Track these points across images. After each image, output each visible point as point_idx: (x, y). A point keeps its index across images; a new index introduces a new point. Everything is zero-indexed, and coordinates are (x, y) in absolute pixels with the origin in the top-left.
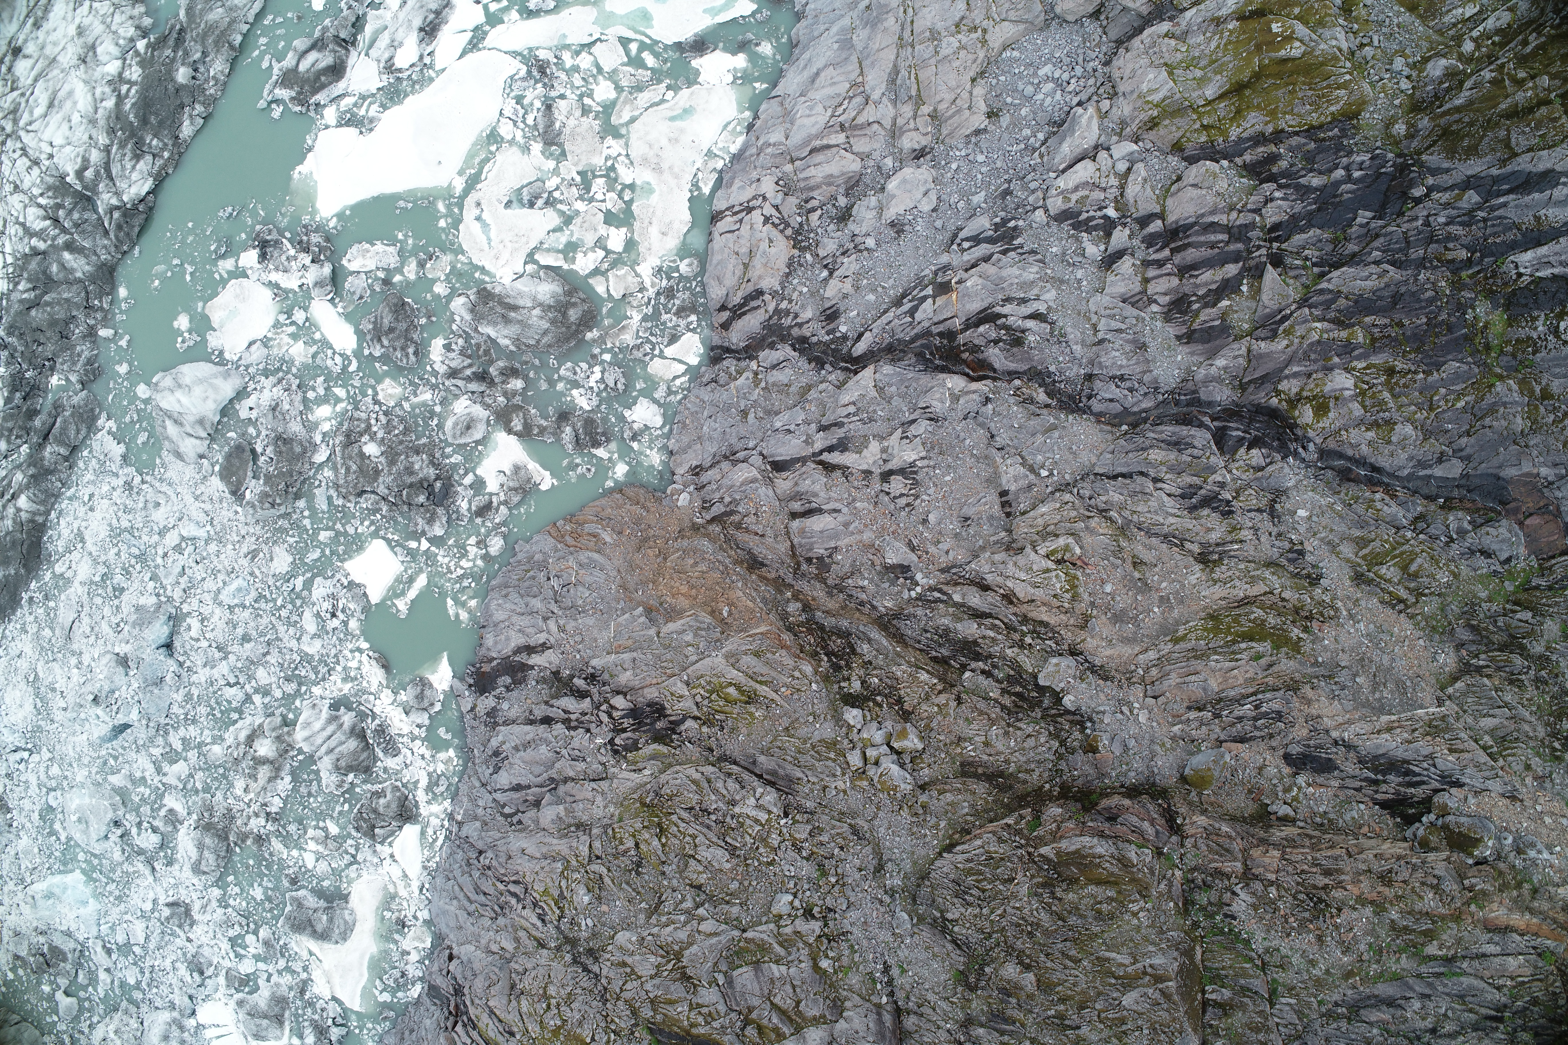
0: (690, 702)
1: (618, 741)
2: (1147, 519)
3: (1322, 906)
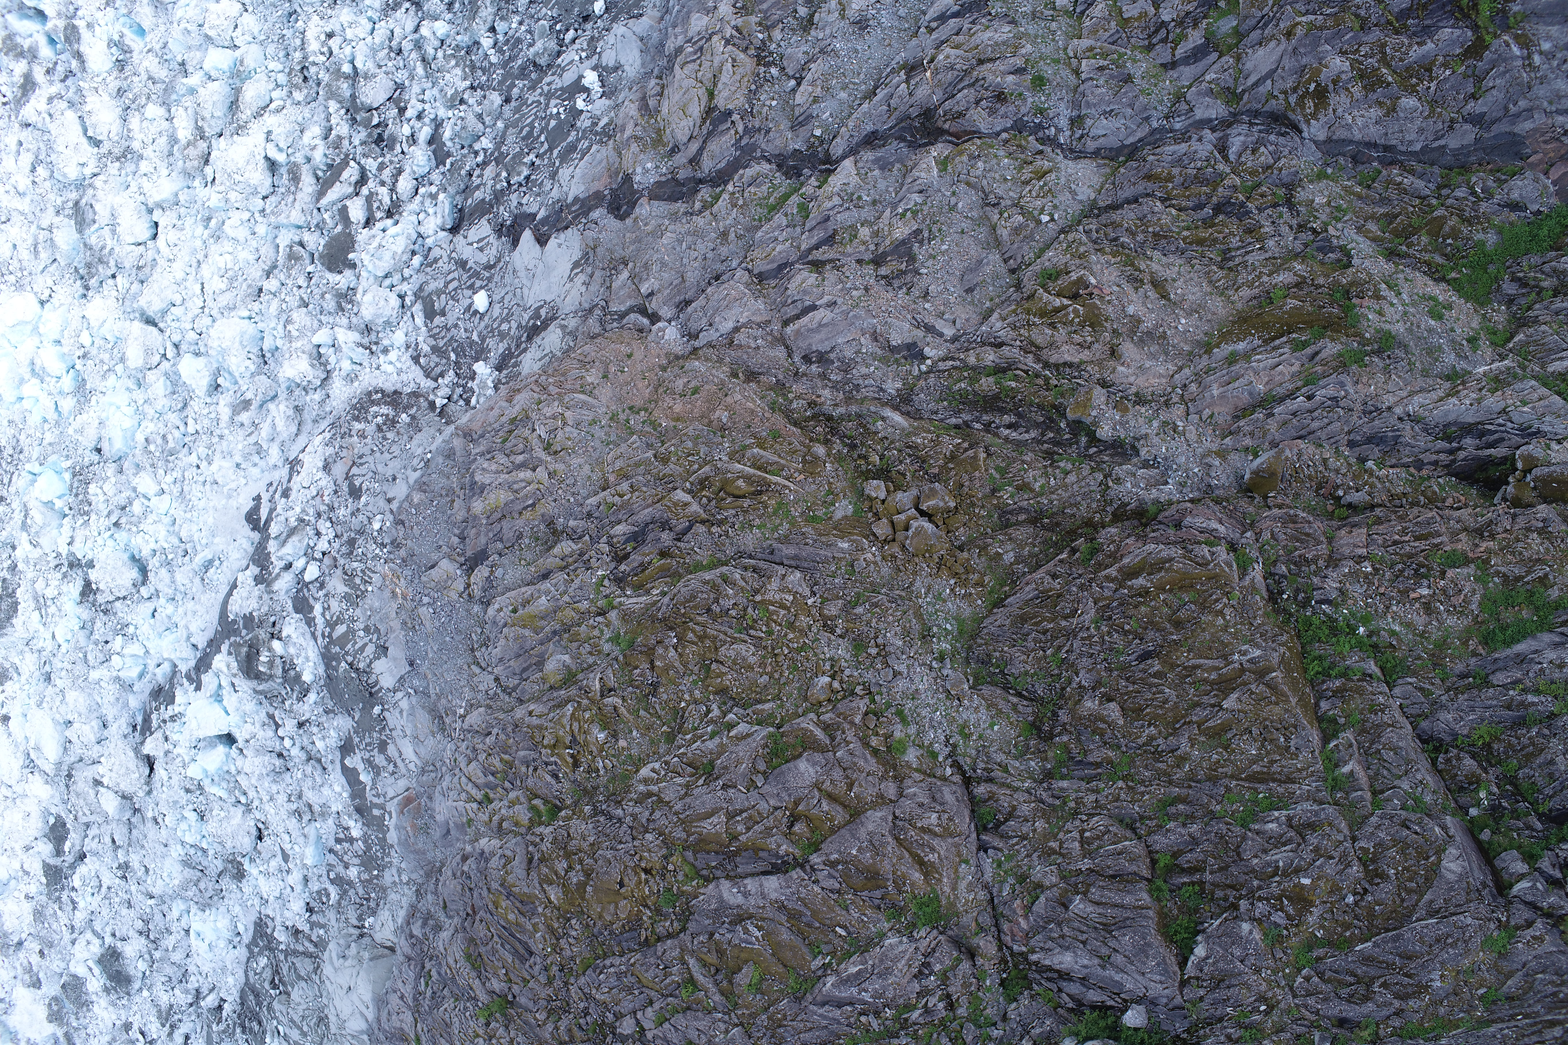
0: (695, 507)
1: (623, 567)
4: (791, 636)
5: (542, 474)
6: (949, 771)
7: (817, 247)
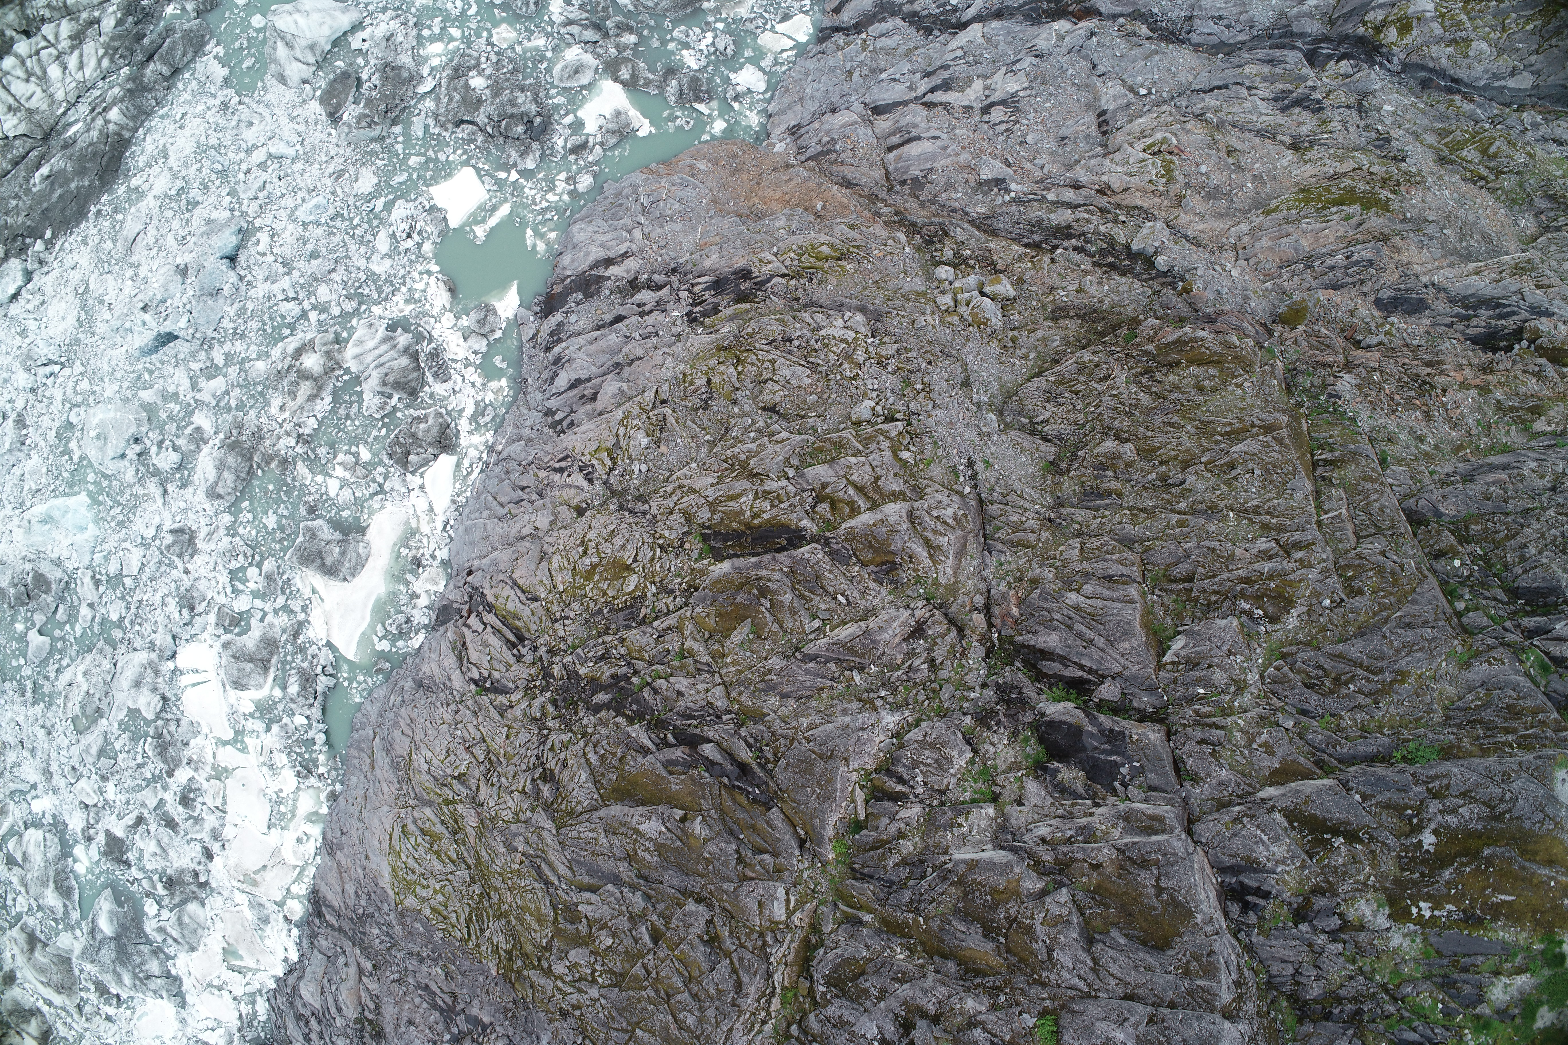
0: (779, 264)
1: (697, 309)
2: (1240, 118)
3: (1427, 387)
4: (845, 365)
5: (637, 233)
6: (967, 489)
7: (932, 90)
